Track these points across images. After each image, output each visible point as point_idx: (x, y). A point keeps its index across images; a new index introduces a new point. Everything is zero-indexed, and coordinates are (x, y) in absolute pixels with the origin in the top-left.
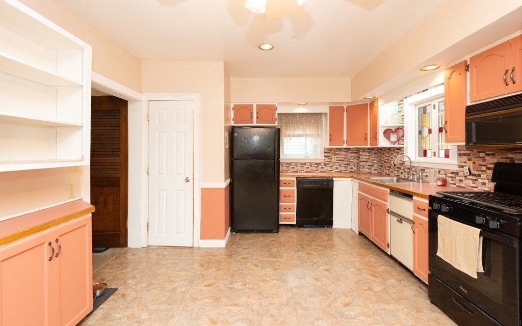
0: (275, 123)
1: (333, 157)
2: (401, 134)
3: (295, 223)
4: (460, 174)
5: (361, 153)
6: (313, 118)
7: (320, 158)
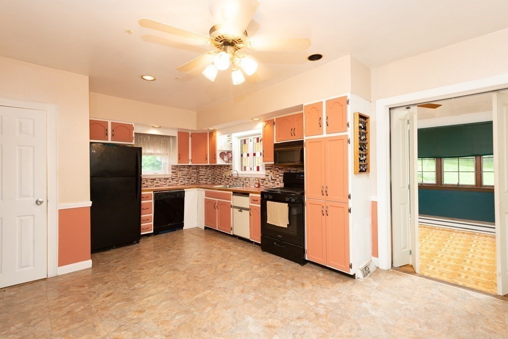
0: (132, 142)
1: (179, 173)
2: (230, 156)
3: (152, 232)
4: (266, 180)
5: (200, 169)
6: (162, 140)
7: (168, 173)
